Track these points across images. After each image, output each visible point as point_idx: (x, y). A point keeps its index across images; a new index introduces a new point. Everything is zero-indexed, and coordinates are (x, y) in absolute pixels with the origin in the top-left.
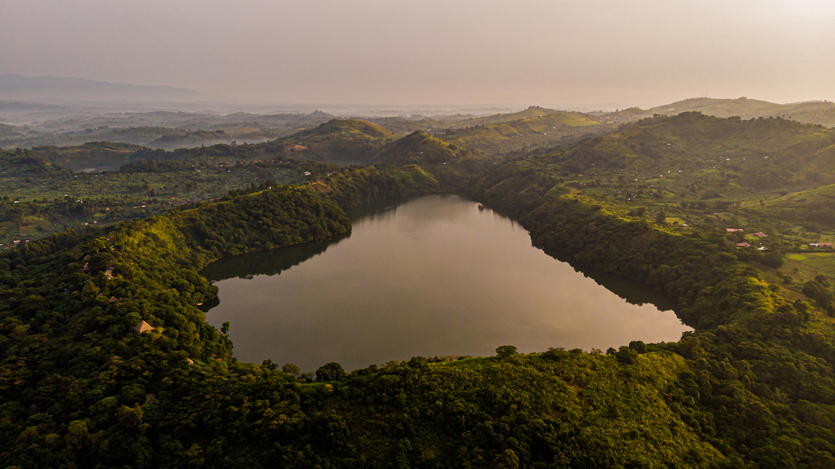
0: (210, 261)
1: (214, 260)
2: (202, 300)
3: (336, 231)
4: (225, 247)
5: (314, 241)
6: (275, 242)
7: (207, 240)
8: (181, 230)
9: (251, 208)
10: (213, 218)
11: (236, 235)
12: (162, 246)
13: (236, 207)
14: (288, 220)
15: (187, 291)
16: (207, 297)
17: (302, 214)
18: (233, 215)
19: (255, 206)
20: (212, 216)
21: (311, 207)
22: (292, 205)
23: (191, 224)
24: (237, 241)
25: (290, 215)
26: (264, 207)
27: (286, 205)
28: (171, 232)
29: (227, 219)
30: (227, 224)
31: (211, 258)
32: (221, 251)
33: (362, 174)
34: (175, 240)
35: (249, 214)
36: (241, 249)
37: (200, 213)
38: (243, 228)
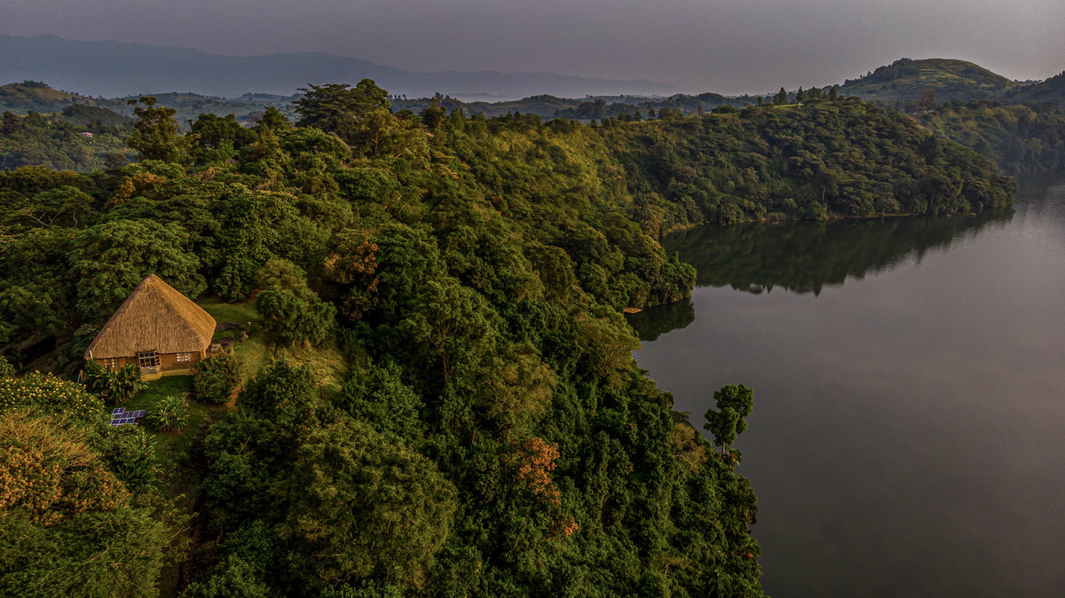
0: (675, 227)
1: (686, 226)
2: (642, 300)
3: (982, 199)
4: (712, 201)
5: (930, 213)
6: (834, 206)
7: (673, 181)
8: (619, 158)
9: (778, 130)
10: (692, 142)
11: (741, 180)
12: (569, 174)
13: (744, 125)
14: (861, 163)
15: (598, 261)
16: (657, 292)
17: (895, 155)
18: (736, 141)
19: (787, 127)
20: (690, 137)
21: (915, 143)
22: (870, 134)
23: (643, 150)
24: (742, 191)
25: (866, 154)
26: (806, 130)
27: (857, 133)
28: (598, 157)
29: (723, 149)
30: (722, 158)
31: (678, 219)
32: (704, 210)
33: (998, 117)
34: (603, 172)
35: (772, 141)
36: (751, 213)
37: (665, 129)
38: (757, 168)
